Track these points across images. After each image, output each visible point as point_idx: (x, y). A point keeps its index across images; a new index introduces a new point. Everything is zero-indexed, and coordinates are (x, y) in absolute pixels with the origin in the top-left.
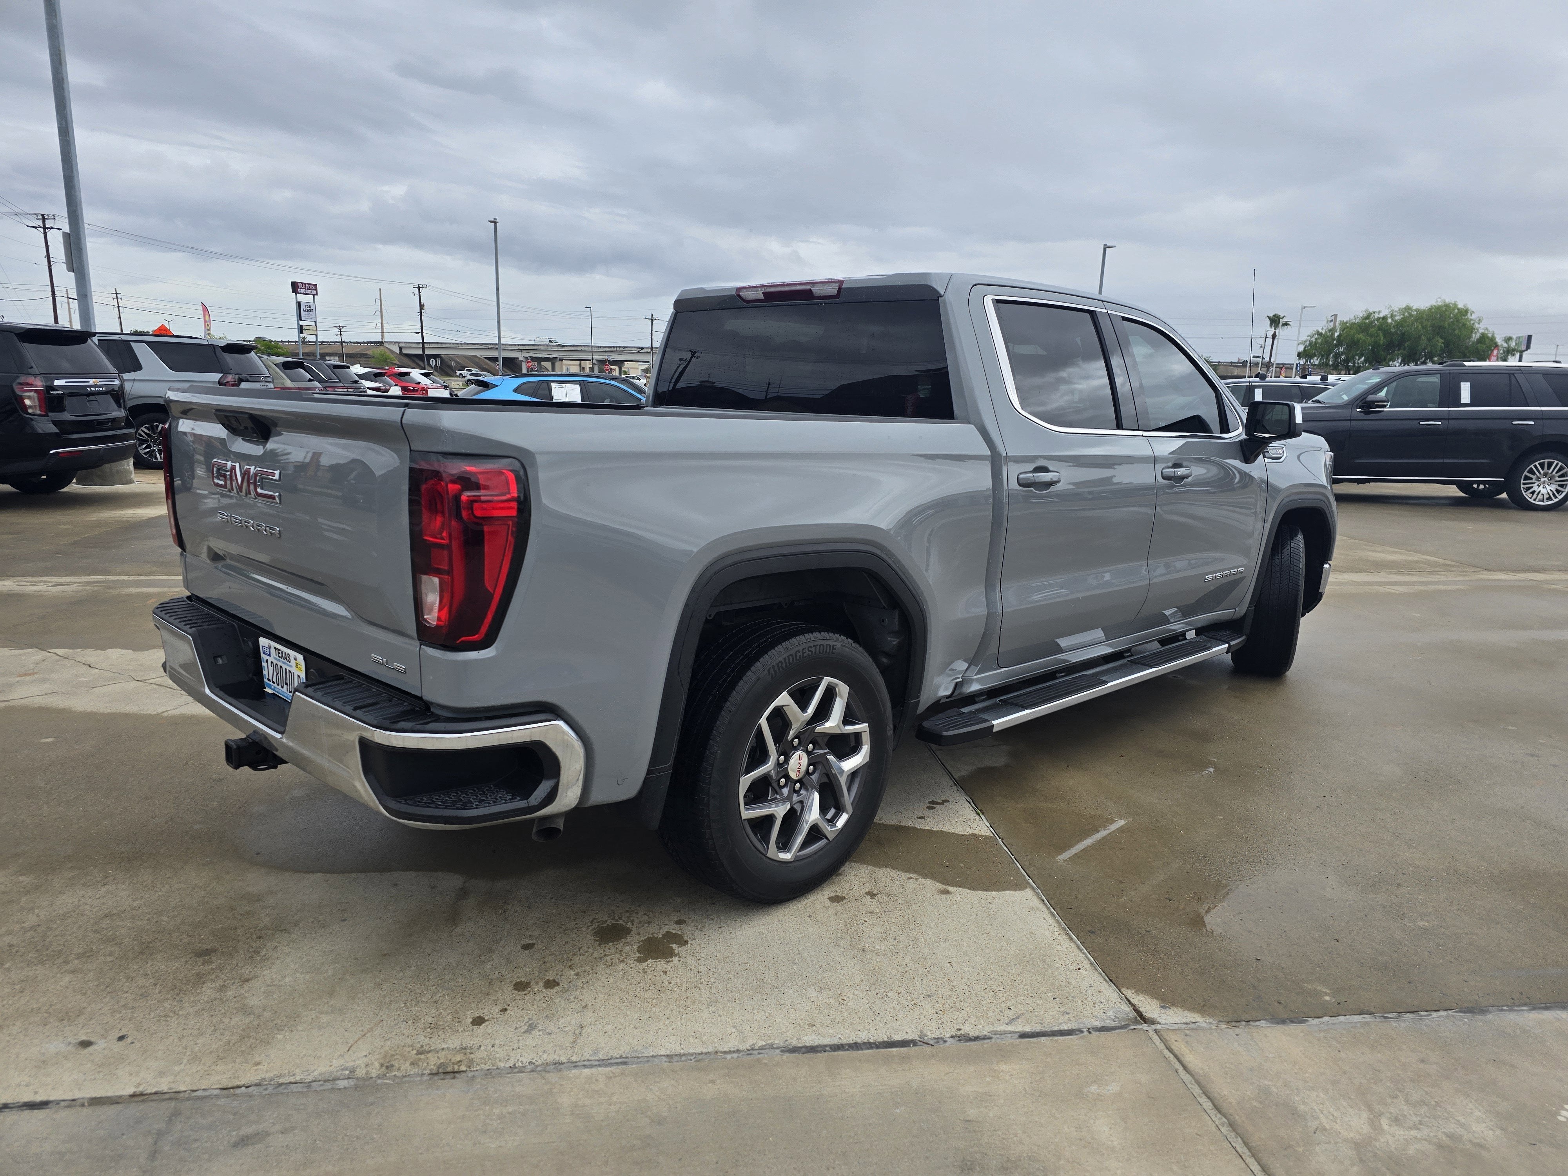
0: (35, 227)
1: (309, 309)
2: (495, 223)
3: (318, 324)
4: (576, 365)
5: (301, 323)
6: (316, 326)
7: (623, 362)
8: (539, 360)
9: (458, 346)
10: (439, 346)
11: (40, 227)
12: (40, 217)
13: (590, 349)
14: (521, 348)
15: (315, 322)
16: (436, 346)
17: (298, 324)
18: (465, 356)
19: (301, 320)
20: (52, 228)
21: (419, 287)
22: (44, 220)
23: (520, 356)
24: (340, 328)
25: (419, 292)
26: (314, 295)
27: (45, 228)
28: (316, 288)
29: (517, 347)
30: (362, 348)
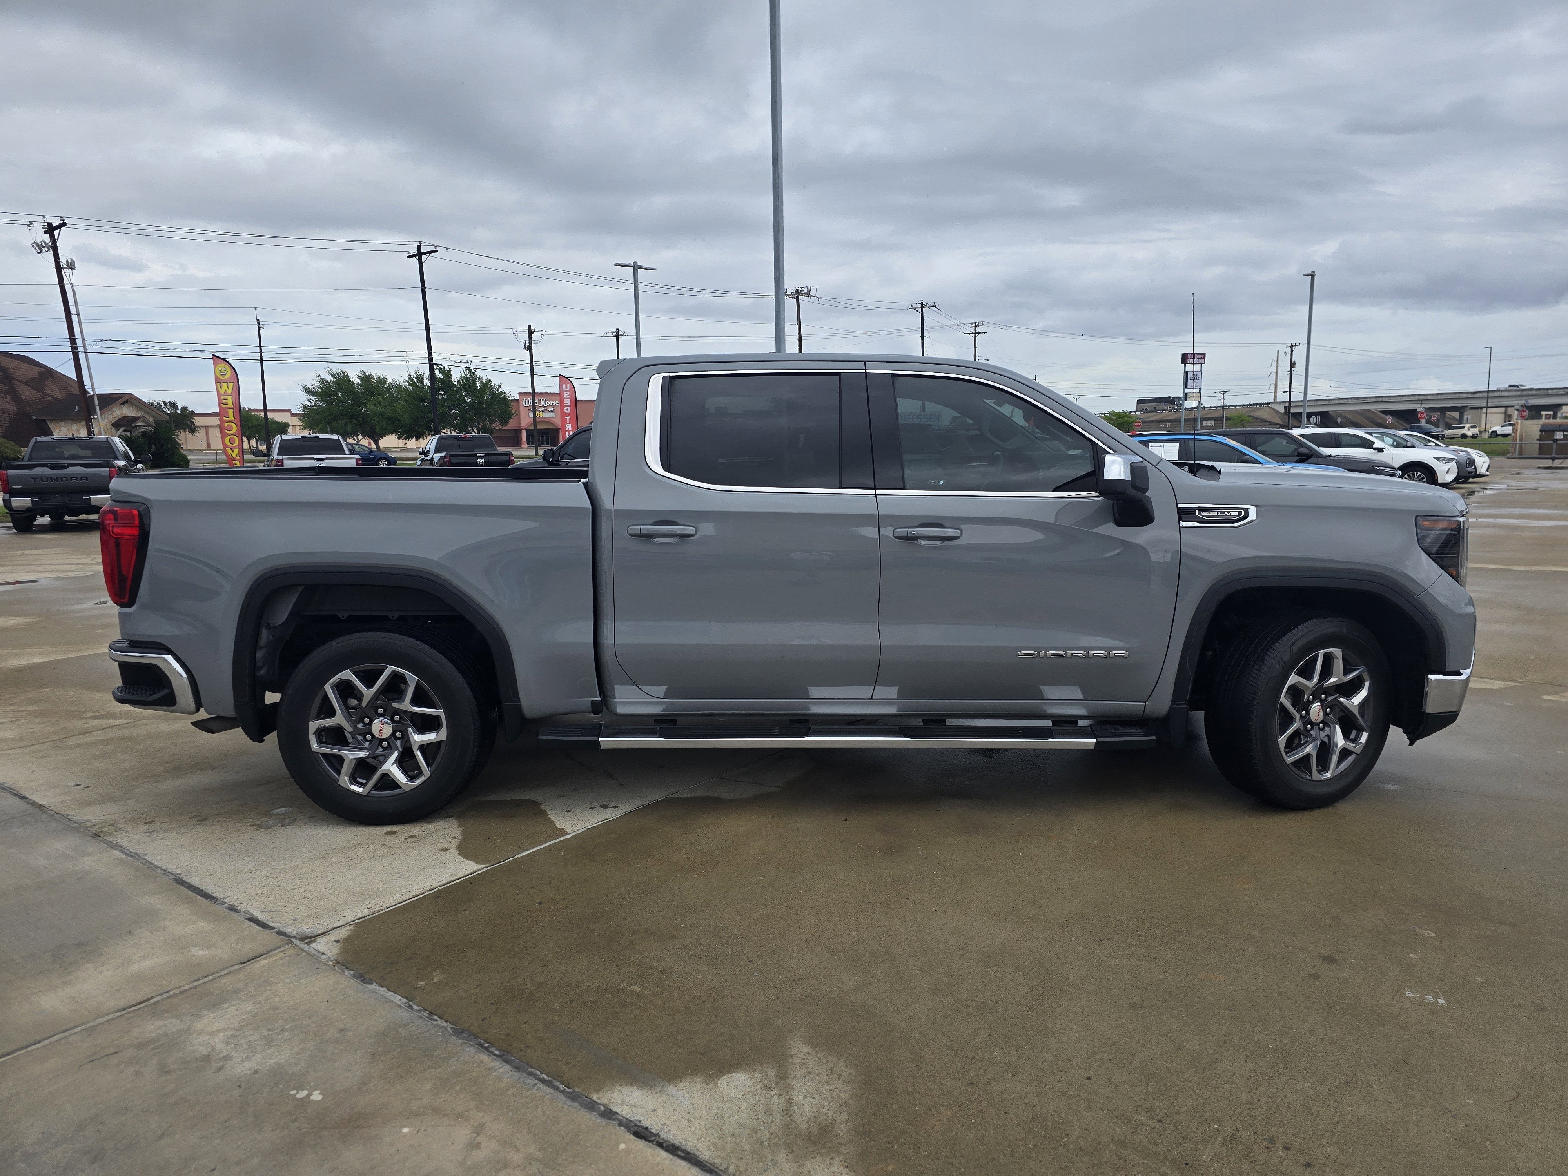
0: (969, 334)
1: (1195, 377)
2: (1312, 276)
3: (1202, 391)
4: (1501, 413)
5: (1187, 391)
6: (1200, 392)
7: (1559, 406)
8: (1443, 410)
9: (1348, 401)
10: (1327, 402)
11: (972, 333)
12: (974, 325)
13: (1485, 395)
14: (1421, 398)
15: (1200, 389)
16: (1324, 403)
17: (1184, 390)
18: (1356, 411)
19: (1186, 388)
20: (980, 333)
21: (1292, 347)
22: (976, 326)
23: (1419, 408)
24: (1223, 393)
25: (1292, 351)
26: (1201, 364)
27: (976, 333)
28: (1205, 357)
29: (1417, 398)
30: (1248, 409)
